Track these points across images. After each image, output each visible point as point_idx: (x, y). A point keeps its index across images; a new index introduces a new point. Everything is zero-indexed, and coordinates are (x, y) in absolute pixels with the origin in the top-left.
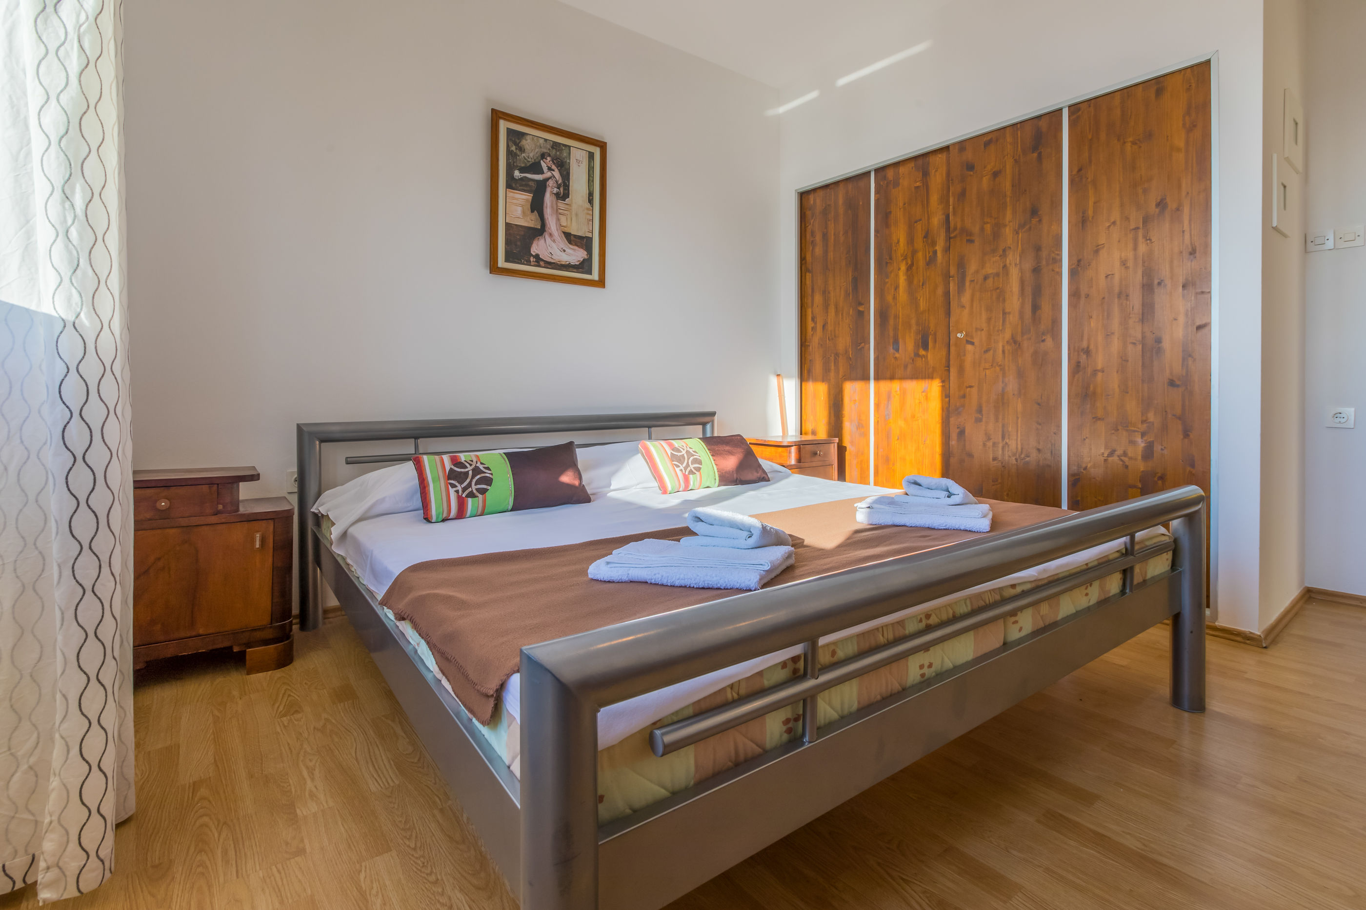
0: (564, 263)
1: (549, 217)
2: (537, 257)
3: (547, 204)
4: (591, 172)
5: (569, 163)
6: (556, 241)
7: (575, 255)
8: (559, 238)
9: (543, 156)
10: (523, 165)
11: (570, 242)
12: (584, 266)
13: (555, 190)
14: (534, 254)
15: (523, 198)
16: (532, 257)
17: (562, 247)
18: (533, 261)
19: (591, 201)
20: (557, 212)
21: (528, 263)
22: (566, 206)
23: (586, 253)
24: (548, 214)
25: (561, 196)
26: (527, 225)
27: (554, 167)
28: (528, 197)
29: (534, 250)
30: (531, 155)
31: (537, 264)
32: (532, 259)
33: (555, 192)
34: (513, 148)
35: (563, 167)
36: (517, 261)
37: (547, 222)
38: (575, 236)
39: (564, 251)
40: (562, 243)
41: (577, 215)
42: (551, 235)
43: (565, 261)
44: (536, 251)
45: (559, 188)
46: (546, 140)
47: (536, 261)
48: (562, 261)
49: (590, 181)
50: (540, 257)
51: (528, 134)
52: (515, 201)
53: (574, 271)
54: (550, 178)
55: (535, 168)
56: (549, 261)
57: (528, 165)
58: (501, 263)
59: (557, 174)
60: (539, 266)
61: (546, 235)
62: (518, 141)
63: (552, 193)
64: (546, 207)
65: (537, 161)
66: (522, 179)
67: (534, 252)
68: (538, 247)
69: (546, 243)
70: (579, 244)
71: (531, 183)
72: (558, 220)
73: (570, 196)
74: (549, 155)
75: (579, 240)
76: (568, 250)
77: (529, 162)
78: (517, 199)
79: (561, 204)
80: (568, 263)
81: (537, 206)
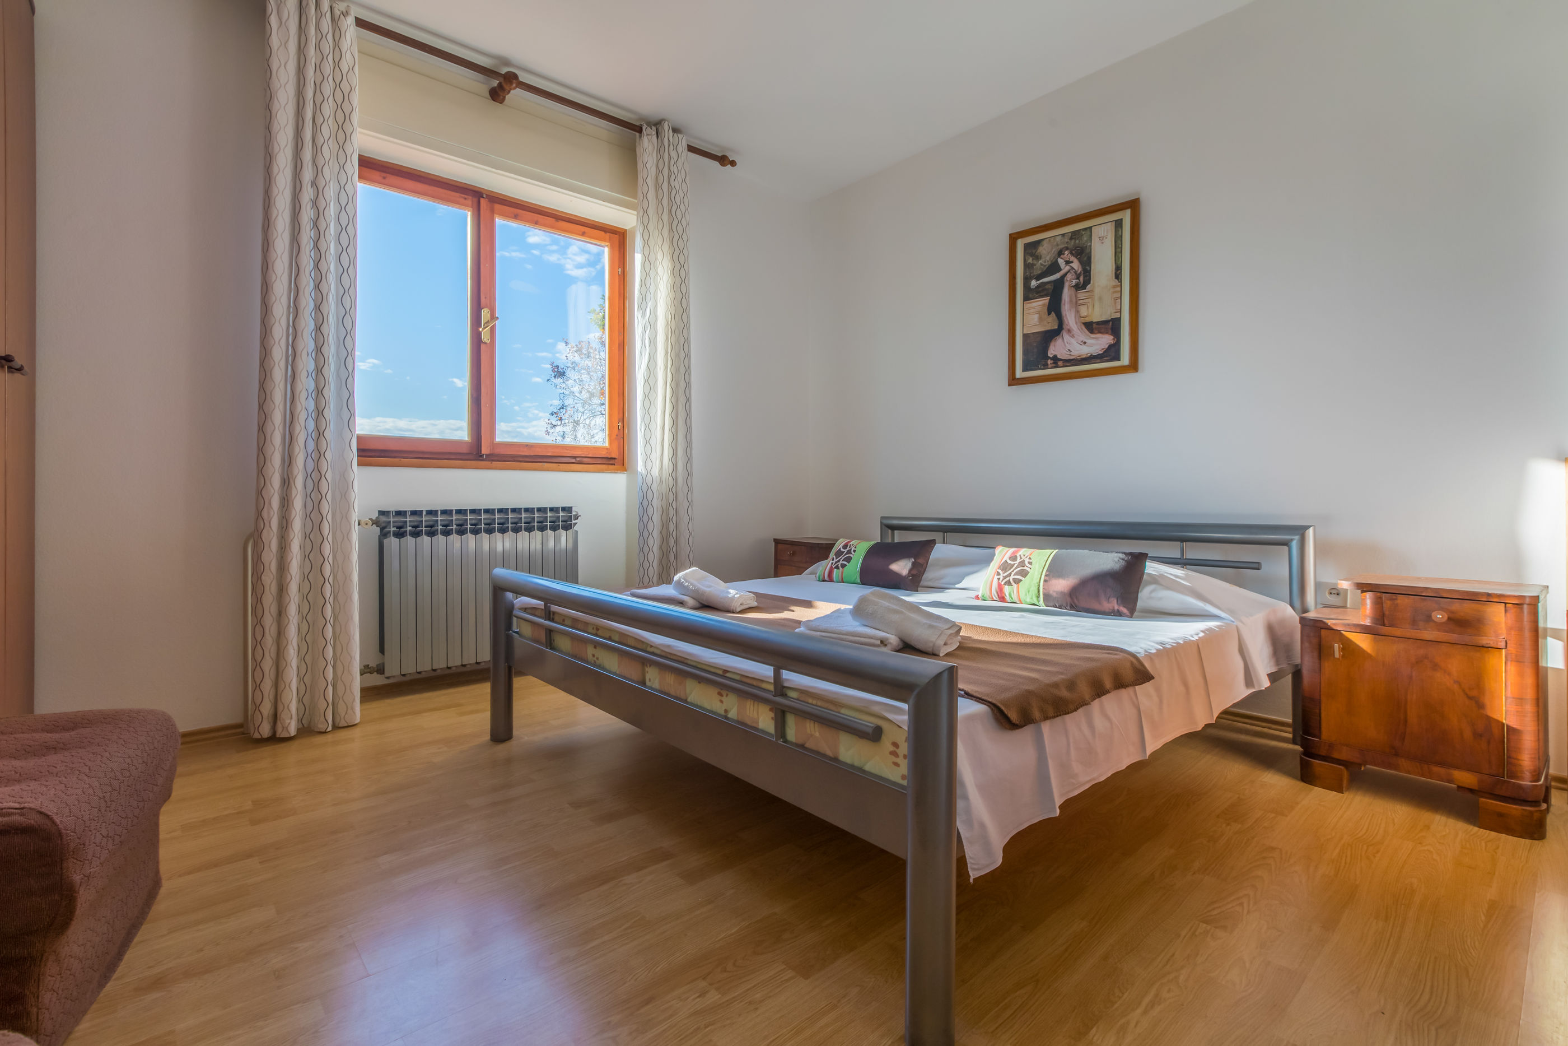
0: (1084, 357)
1: (1067, 313)
2: (1055, 359)
3: (1065, 301)
4: (1119, 242)
5: (1091, 246)
6: (1075, 335)
7: (1101, 342)
8: (1079, 332)
9: (1060, 253)
10: (1039, 272)
11: (1092, 331)
12: (1112, 352)
13: (1074, 282)
14: (1051, 356)
15: (1041, 303)
16: (1049, 360)
17: (1082, 339)
18: (1051, 364)
19: (1118, 276)
20: (1076, 304)
21: (1046, 366)
22: (1087, 294)
23: (1112, 337)
24: (1065, 310)
25: (1080, 286)
26: (1043, 330)
27: (1072, 258)
28: (1045, 301)
29: (1051, 353)
30: (1048, 258)
31: (1054, 365)
32: (1049, 362)
33: (1074, 284)
34: (1030, 260)
35: (1084, 255)
36: (1033, 368)
37: (1065, 319)
38: (1098, 323)
39: (1085, 343)
40: (1081, 334)
41: (1100, 299)
42: (1069, 331)
43: (1086, 353)
44: (1053, 352)
45: (1078, 278)
46: (1063, 235)
47: (1053, 363)
48: (1082, 355)
49: (1117, 254)
50: (1058, 357)
51: (1044, 239)
52: (1032, 311)
53: (1097, 361)
54: (1069, 271)
55: (1054, 268)
56: (1068, 359)
57: (1045, 269)
58: (1019, 373)
59: (1076, 265)
60: (1057, 367)
61: (1064, 333)
62: (1034, 251)
63: (1070, 286)
64: (1064, 304)
65: (1054, 261)
66: (1038, 286)
67: (1051, 354)
68: (1058, 348)
69: (1064, 342)
70: (1103, 331)
71: (1048, 286)
72: (1078, 312)
73: (1092, 282)
74: (1067, 248)
75: (1103, 326)
76: (1089, 341)
77: (1045, 266)
78: (1033, 308)
79: (1082, 295)
80: (1089, 355)
81: (1055, 308)
